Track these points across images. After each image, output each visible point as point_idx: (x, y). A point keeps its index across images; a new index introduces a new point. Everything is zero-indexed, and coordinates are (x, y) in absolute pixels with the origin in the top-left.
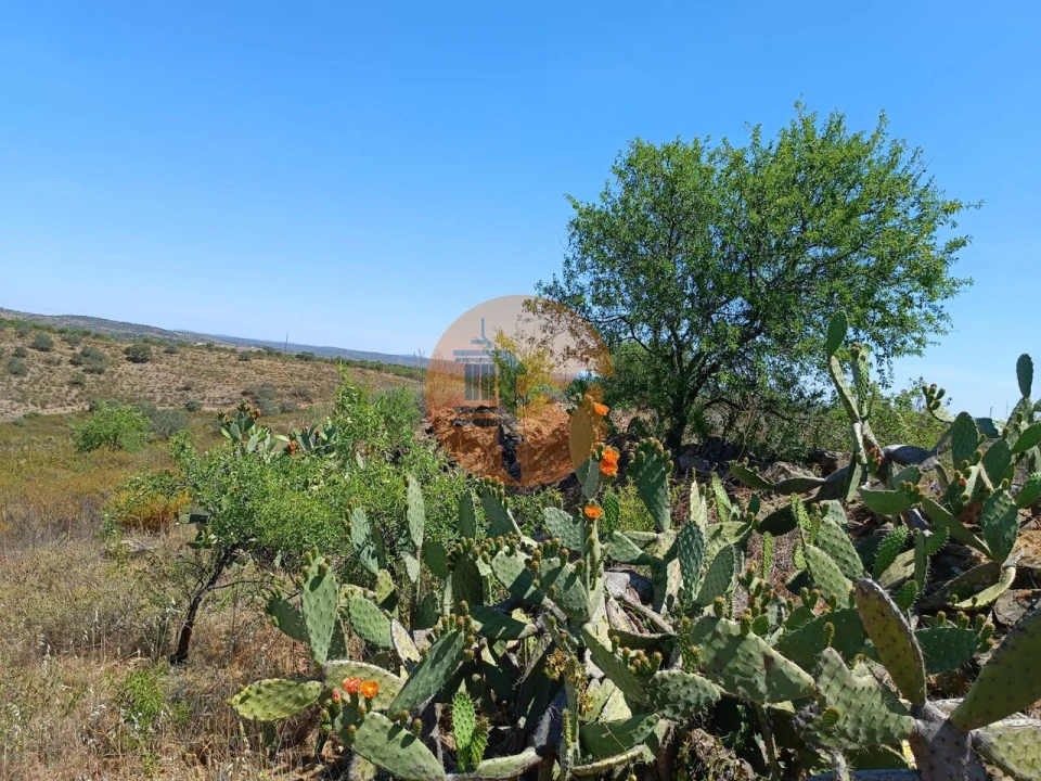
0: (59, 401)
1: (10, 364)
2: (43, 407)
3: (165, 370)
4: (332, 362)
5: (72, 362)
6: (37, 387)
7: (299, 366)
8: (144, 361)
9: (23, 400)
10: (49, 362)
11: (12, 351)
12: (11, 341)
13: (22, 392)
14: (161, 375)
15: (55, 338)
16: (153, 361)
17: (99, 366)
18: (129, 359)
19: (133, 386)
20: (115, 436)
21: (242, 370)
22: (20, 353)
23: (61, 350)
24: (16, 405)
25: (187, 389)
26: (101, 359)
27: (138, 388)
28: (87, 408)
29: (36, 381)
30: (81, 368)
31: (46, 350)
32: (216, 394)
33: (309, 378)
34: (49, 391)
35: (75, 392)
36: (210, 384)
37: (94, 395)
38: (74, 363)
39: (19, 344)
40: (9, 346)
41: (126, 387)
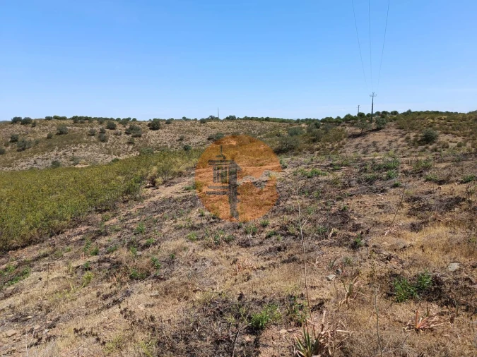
0: (125, 152)
1: (99, 137)
2: (119, 156)
3: (168, 132)
4: (243, 119)
5: (126, 133)
6: (114, 146)
7: (230, 123)
8: (158, 129)
9: (109, 153)
10: (116, 134)
11: (99, 131)
12: (97, 126)
13: (108, 149)
14: (168, 134)
15: (116, 123)
16: (161, 128)
17: (139, 134)
18: (150, 129)
19: (156, 141)
21: (204, 128)
22: (102, 131)
23: (120, 128)
24: (107, 156)
25: (181, 140)
26: (138, 129)
27: (158, 142)
28: (139, 154)
29: (113, 144)
30: (131, 136)
31: (114, 129)
32: (195, 141)
33: (237, 128)
34: (120, 148)
35: (131, 147)
36: (191, 136)
37: (140, 147)
38: (127, 133)
39: (101, 127)
40: (97, 128)
41: (153, 142)
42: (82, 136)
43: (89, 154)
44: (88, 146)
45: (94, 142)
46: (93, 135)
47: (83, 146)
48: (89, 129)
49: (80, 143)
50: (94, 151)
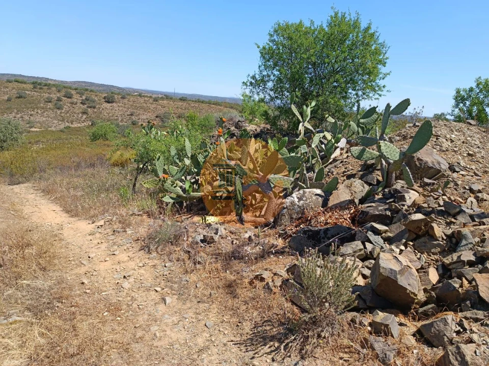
0: (78, 121)
1: (56, 104)
2: (72, 124)
3: (122, 106)
4: (196, 101)
6: (68, 115)
7: (181, 103)
8: (112, 102)
9: (63, 121)
10: (72, 103)
11: (56, 98)
12: (55, 94)
13: (62, 117)
14: (120, 108)
15: (73, 92)
16: (116, 102)
17: (94, 105)
18: (106, 102)
19: (109, 114)
20: (105, 135)
21: (155, 106)
22: (59, 100)
23: (76, 98)
24: (60, 123)
25: (132, 115)
26: (94, 102)
27: (111, 115)
28: (90, 124)
29: (68, 112)
30: (86, 106)
31: (70, 98)
32: (144, 117)
33: (185, 109)
34: (74, 116)
35: (85, 116)
36: (141, 112)
37: (93, 118)
38: (83, 103)
39: (58, 95)
40: (54, 96)
41: (106, 114)
42: (39, 102)
43: (44, 119)
44: (44, 112)
45: (50, 108)
46: (50, 102)
47: (40, 112)
48: (47, 95)
49: (37, 108)
50: (49, 117)
